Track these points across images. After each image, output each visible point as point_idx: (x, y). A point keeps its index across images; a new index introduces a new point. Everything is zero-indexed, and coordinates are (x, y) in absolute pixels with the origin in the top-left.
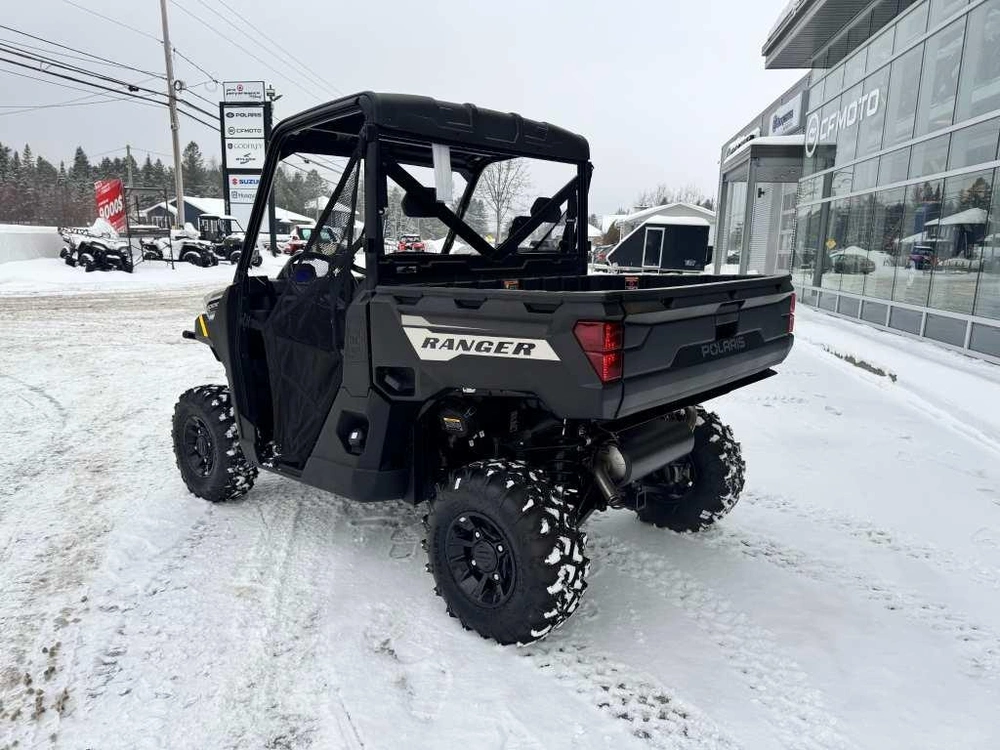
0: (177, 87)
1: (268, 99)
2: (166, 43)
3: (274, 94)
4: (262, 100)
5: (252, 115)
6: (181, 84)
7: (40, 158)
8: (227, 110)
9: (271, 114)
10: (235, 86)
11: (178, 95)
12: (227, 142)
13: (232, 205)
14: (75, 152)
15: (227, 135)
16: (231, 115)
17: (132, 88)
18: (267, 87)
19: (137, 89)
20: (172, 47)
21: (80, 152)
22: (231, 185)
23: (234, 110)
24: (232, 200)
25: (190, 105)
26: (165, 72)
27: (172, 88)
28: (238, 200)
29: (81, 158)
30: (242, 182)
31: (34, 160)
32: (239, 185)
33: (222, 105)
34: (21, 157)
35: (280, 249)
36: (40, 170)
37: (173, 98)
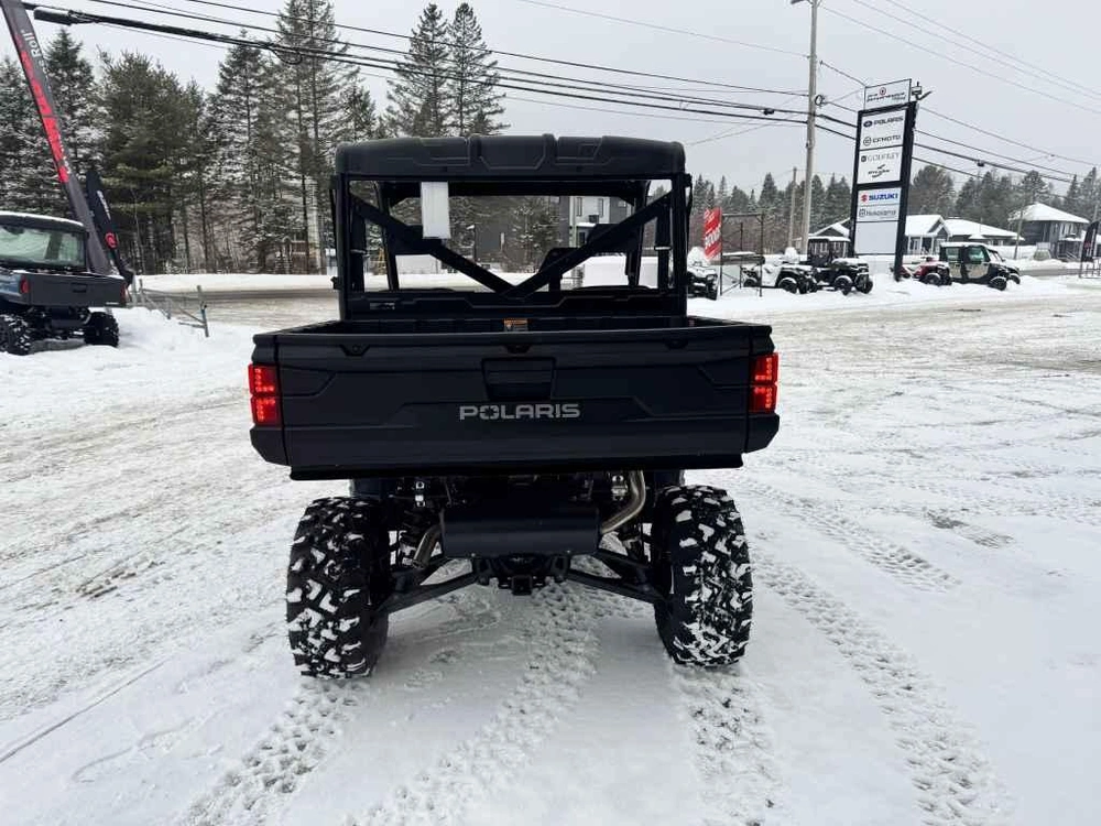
0: (818, 102)
1: (913, 99)
2: (813, 56)
3: (920, 92)
4: (906, 101)
5: (892, 120)
6: (822, 98)
7: (735, 188)
8: (865, 119)
9: (914, 116)
10: (877, 91)
11: (819, 111)
12: (861, 154)
13: (858, 225)
14: (764, 178)
15: (862, 147)
16: (869, 124)
17: (767, 112)
18: (914, 84)
19: (772, 112)
20: (818, 60)
21: (769, 178)
22: (860, 203)
23: (872, 118)
24: (858, 219)
25: (830, 119)
26: (808, 88)
27: (812, 104)
28: (867, 218)
29: (769, 184)
30: (872, 198)
31: (729, 192)
32: (868, 202)
33: (861, 114)
34: (717, 189)
35: (909, 272)
36: (733, 200)
37: (812, 114)
